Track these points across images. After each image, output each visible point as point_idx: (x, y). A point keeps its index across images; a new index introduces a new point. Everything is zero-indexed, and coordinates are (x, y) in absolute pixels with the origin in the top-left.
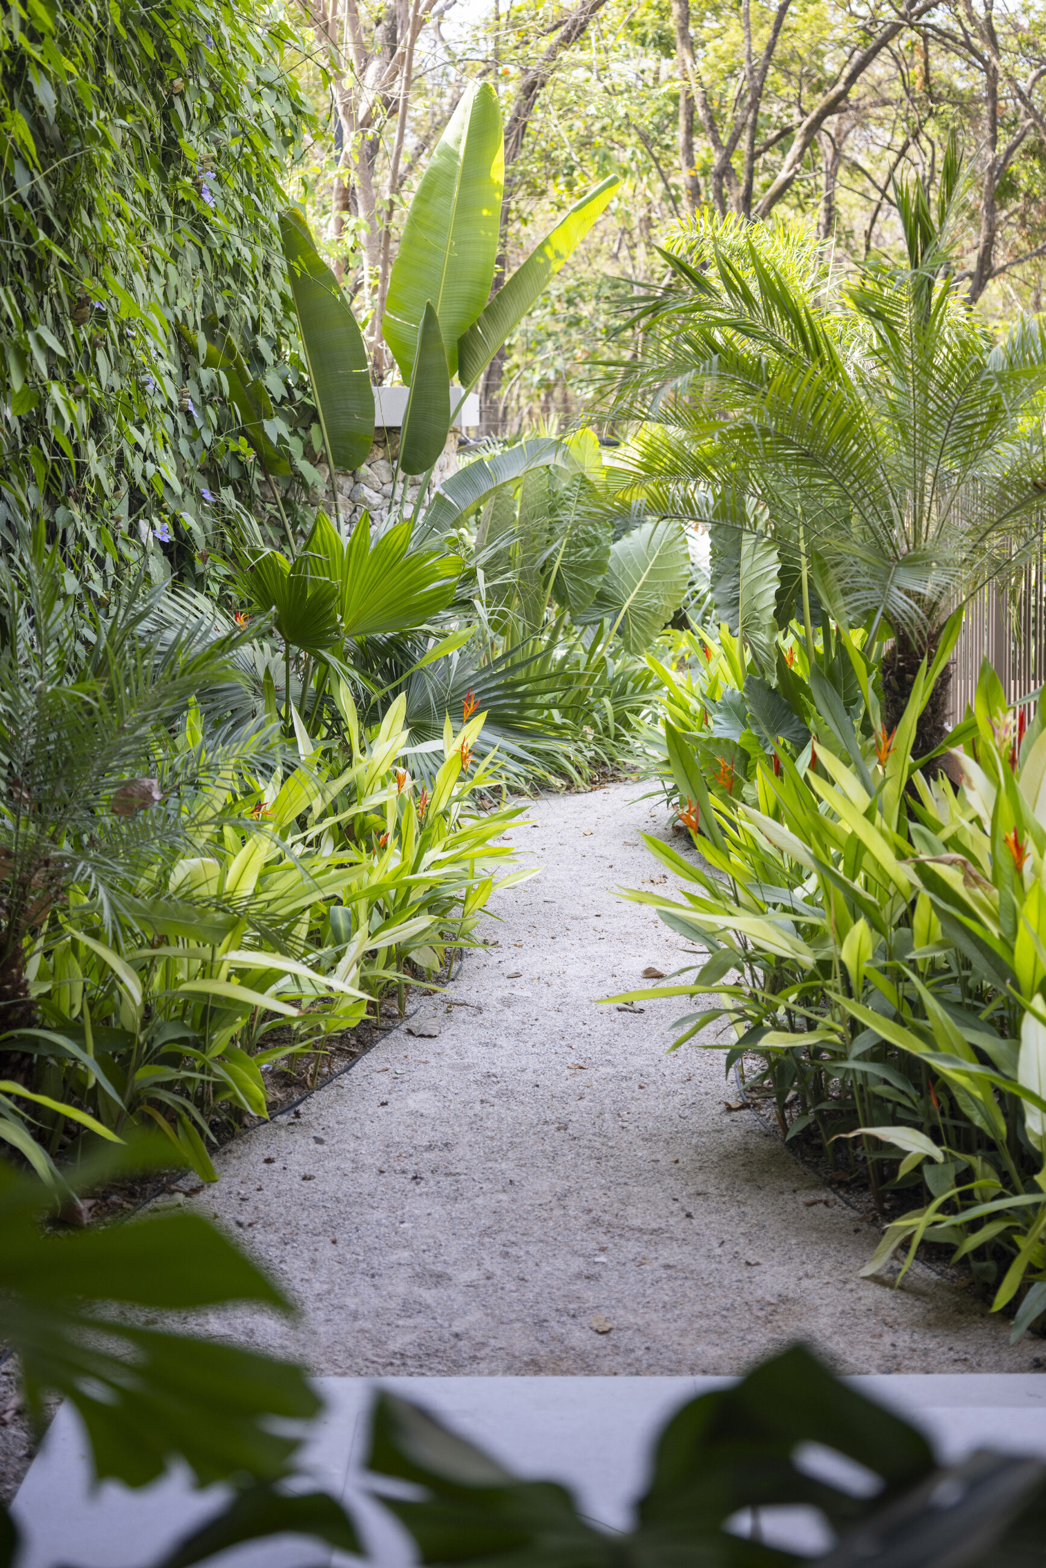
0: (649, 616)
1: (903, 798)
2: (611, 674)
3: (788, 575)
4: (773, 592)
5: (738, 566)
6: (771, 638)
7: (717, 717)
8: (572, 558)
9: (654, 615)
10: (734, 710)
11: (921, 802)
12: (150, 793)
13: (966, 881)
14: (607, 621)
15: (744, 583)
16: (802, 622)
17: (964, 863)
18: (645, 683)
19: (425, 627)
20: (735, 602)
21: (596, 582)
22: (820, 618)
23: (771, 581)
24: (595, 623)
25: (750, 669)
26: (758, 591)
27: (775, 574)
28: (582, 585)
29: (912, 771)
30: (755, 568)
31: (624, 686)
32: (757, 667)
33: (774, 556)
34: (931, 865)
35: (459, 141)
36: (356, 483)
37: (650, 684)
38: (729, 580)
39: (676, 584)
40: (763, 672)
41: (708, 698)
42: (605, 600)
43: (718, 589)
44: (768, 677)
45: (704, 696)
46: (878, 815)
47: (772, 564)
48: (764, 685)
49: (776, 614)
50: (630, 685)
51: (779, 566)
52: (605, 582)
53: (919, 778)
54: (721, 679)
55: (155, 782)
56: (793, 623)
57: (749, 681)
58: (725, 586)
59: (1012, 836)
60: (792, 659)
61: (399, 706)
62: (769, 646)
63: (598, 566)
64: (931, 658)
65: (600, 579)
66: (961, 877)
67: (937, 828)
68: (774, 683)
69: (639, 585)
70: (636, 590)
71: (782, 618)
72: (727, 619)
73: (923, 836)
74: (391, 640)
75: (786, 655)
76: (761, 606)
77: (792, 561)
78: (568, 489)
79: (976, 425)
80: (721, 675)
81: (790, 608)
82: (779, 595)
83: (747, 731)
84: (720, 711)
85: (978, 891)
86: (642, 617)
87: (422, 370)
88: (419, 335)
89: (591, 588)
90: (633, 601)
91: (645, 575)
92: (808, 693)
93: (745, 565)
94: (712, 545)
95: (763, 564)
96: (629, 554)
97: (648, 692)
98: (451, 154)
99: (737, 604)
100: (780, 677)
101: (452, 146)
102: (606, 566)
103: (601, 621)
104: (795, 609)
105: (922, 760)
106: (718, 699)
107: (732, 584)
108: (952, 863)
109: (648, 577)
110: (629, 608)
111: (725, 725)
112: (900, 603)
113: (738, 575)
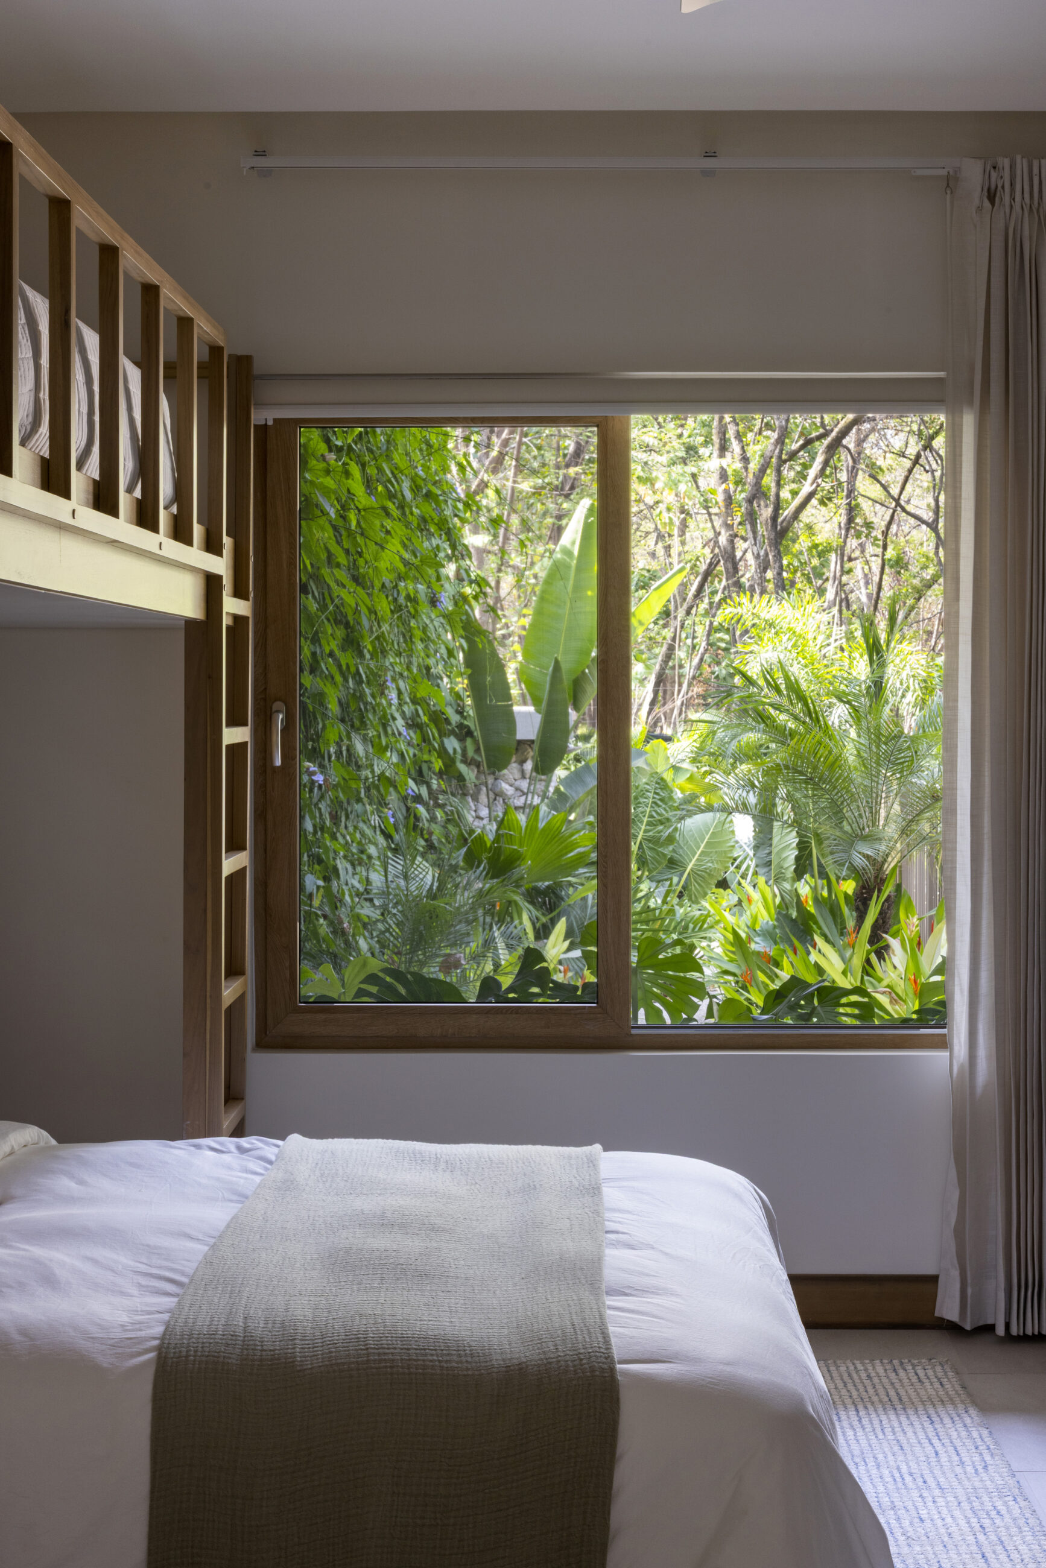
0: (706, 875)
1: (864, 967)
2: (678, 918)
3: (803, 847)
4: (793, 857)
5: (771, 839)
6: (792, 886)
7: (757, 939)
8: (651, 833)
9: (709, 874)
10: (768, 934)
11: (872, 968)
12: (459, 961)
13: (891, 1002)
14: (675, 879)
15: (775, 851)
16: (813, 876)
17: (890, 993)
18: (701, 925)
19: (570, 879)
20: (769, 864)
21: (668, 851)
22: (823, 874)
23: (793, 849)
24: (666, 880)
25: (779, 907)
26: (784, 856)
27: (794, 845)
28: (658, 853)
29: (869, 953)
30: (782, 841)
31: (686, 928)
32: (784, 905)
33: (794, 834)
34: (873, 994)
35: (573, 543)
36: (496, 779)
37: (705, 926)
38: (765, 849)
39: (725, 852)
40: (787, 909)
41: (751, 928)
42: (673, 864)
43: (758, 855)
44: (790, 911)
45: (748, 927)
46: (849, 974)
47: (793, 839)
48: (787, 917)
49: (795, 870)
50: (691, 926)
51: (797, 840)
52: (674, 851)
53: (873, 958)
54: (759, 917)
55: (462, 955)
56: (807, 876)
57: (779, 913)
58: (763, 853)
59: (913, 977)
60: (807, 902)
61: (561, 926)
62: (790, 891)
63: (671, 839)
64: (880, 891)
65: (671, 848)
66: (888, 1000)
67: (880, 980)
68: (794, 915)
69: (699, 853)
70: (696, 857)
71: (799, 873)
72: (764, 874)
73: (871, 983)
74: (548, 887)
75: (803, 899)
76: (786, 866)
77: (806, 836)
78: (647, 784)
79: (904, 762)
80: (759, 915)
81: (805, 867)
82: (798, 859)
83: (777, 947)
84: (759, 935)
85: (897, 1007)
86: (700, 875)
87: (551, 703)
88: (548, 679)
89: (664, 855)
90: (694, 865)
91: (702, 846)
92: (816, 923)
93: (775, 841)
94: (754, 826)
95: (787, 838)
96: (691, 830)
97: (706, 929)
98: (568, 552)
99: (770, 865)
100: (798, 911)
101: (568, 546)
102: (675, 839)
103: (671, 879)
104: (808, 867)
105: (875, 947)
106: (757, 928)
107: (767, 851)
108: (883, 993)
109: (705, 847)
110: (692, 870)
111: (763, 944)
112: (859, 861)
113: (771, 845)
